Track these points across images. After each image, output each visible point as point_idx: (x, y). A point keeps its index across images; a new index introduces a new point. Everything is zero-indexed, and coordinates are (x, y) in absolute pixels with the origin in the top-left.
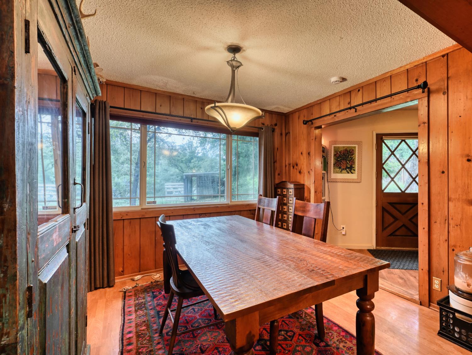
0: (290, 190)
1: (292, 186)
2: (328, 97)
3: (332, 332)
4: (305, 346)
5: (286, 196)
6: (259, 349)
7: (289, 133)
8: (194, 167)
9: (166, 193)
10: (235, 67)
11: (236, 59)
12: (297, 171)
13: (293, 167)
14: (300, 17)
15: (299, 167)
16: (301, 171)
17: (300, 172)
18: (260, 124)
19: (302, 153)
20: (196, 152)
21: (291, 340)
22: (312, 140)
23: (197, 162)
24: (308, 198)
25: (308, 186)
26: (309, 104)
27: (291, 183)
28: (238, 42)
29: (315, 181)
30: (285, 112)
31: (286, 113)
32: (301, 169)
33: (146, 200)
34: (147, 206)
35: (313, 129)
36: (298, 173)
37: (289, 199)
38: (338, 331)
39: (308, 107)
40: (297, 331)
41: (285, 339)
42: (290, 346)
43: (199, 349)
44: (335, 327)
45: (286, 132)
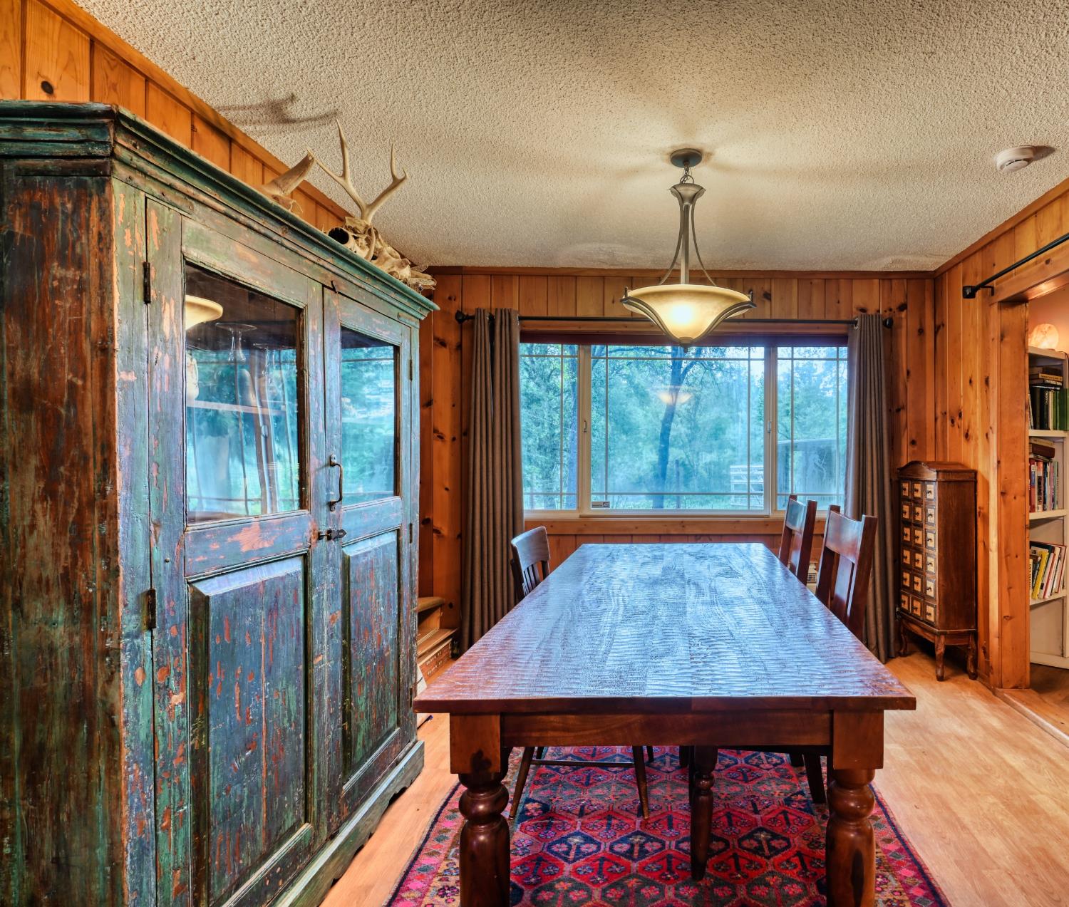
0: (931, 487)
1: (932, 475)
2: (1029, 207)
3: (890, 877)
4: (792, 881)
5: (919, 501)
6: (686, 848)
7: (943, 325)
8: (815, 424)
9: (733, 487)
10: (687, 198)
11: (690, 181)
12: (960, 431)
13: (953, 421)
14: (777, 47)
15: (964, 423)
16: (969, 433)
17: (967, 436)
18: (854, 310)
19: (971, 381)
20: (821, 387)
21: (768, 858)
22: (993, 339)
23: (820, 413)
24: (985, 511)
25: (985, 476)
26: (986, 235)
27: (930, 465)
28: (684, 142)
29: (999, 462)
30: (933, 269)
31: (935, 271)
32: (969, 426)
33: (589, 499)
34: (591, 511)
35: (996, 307)
36: (963, 438)
37: (926, 511)
38: (909, 881)
39: (985, 246)
40: (797, 841)
41: (758, 850)
42: (755, 868)
43: (579, 807)
44: (910, 868)
45: (937, 323)
